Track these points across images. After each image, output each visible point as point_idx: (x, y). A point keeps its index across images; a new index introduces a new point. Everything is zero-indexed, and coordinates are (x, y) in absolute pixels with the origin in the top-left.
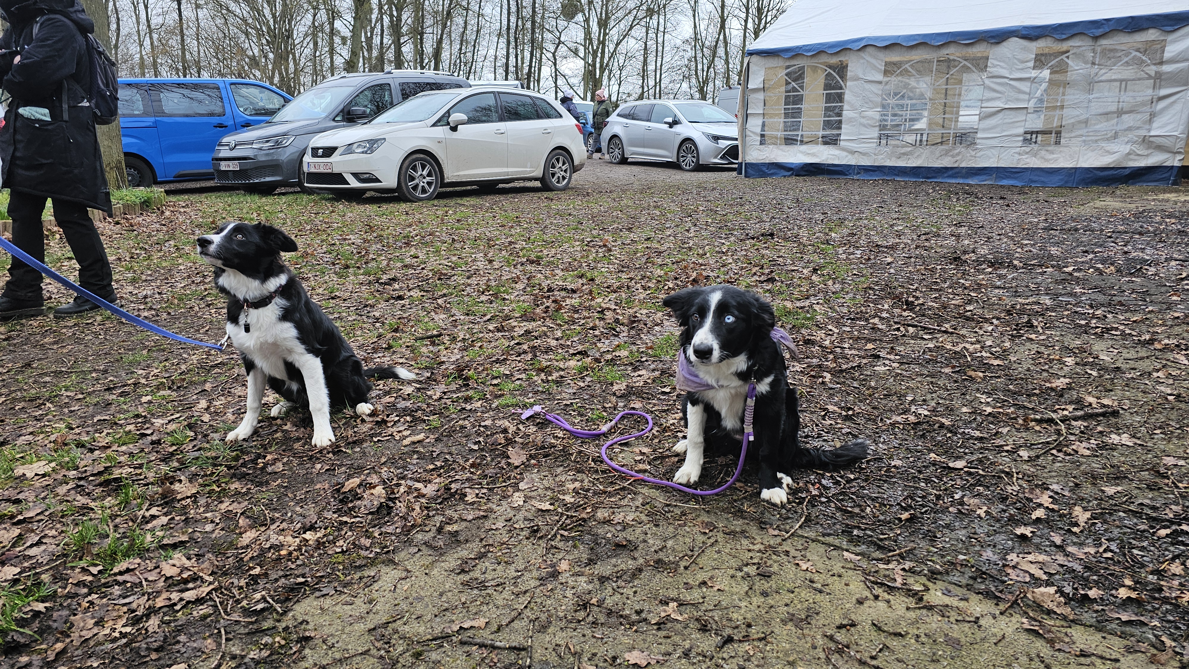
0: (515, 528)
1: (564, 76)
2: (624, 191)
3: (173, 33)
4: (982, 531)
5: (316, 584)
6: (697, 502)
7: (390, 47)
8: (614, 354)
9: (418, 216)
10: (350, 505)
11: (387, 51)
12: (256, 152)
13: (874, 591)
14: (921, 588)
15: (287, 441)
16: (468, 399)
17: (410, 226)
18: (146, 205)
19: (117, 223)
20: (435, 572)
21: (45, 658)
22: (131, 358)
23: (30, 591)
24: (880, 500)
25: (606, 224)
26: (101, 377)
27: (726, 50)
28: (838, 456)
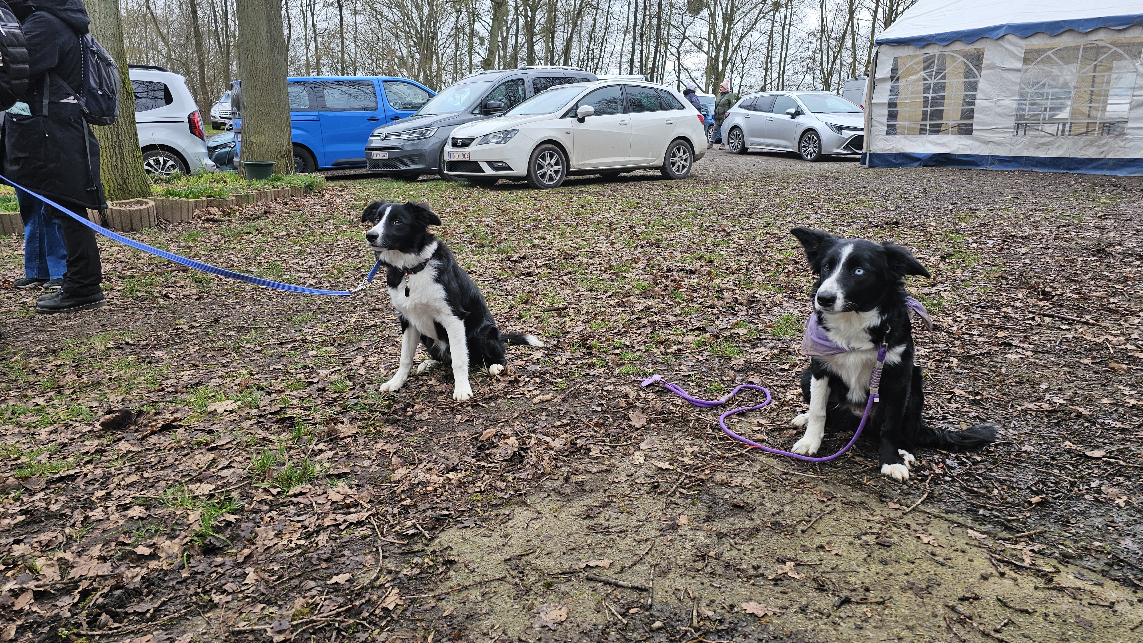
0: (637, 483)
1: (687, 71)
2: (743, 180)
3: (334, 37)
4: (1121, 519)
5: (459, 517)
6: (815, 472)
7: (523, 46)
8: (732, 331)
9: (545, 202)
10: (487, 452)
11: (521, 49)
12: (403, 142)
13: (1000, 569)
14: (1052, 570)
15: (432, 393)
16: (591, 366)
17: (538, 210)
18: (309, 188)
19: (286, 204)
20: (563, 515)
21: (236, 560)
22: (300, 318)
23: (223, 505)
24: (1008, 483)
25: (726, 210)
26: (275, 333)
27: (853, 41)
28: (964, 437)
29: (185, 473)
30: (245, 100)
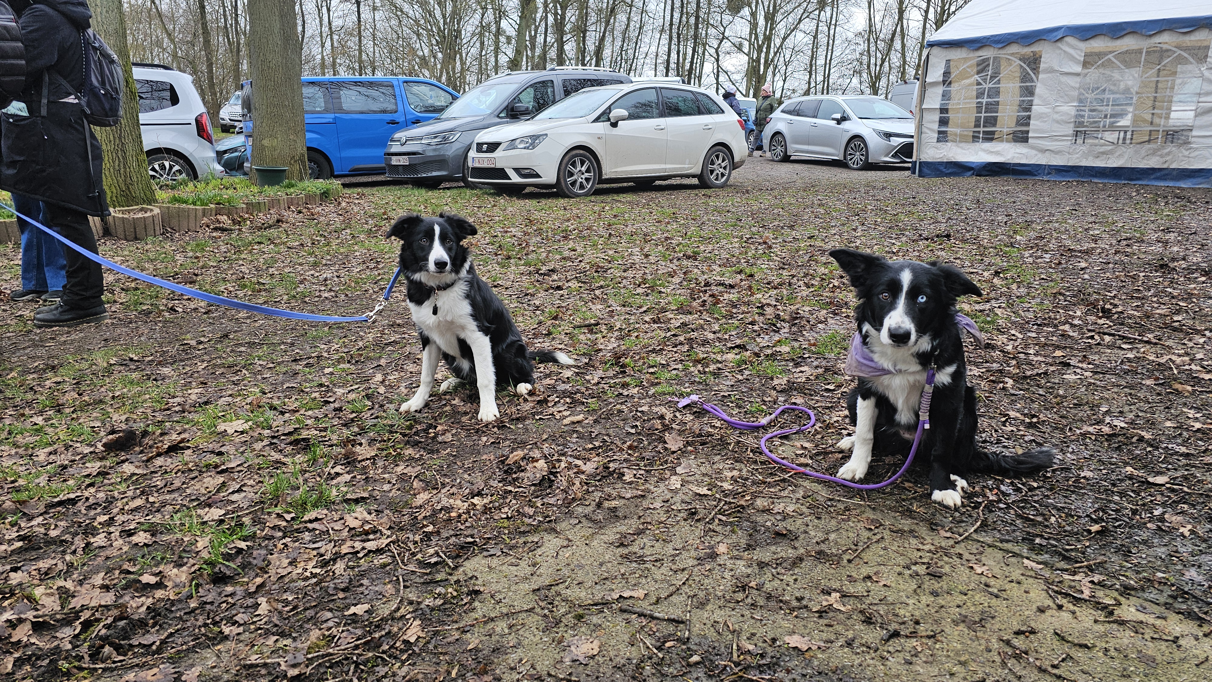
0: (673, 509)
1: (727, 73)
2: (786, 189)
3: (351, 35)
4: (1185, 550)
5: (484, 545)
6: (862, 498)
7: (552, 45)
8: (774, 349)
9: (575, 211)
10: (514, 476)
11: (549, 49)
12: (424, 147)
13: (1057, 601)
14: (1112, 602)
15: (455, 413)
16: (625, 385)
17: (568, 220)
18: (325, 195)
19: (300, 212)
20: (595, 543)
21: (247, 589)
22: (315, 333)
23: (234, 531)
24: (1066, 510)
25: (767, 221)
26: (289, 349)
27: (903, 42)
28: (1020, 462)
29: (193, 498)
30: (256, 101)
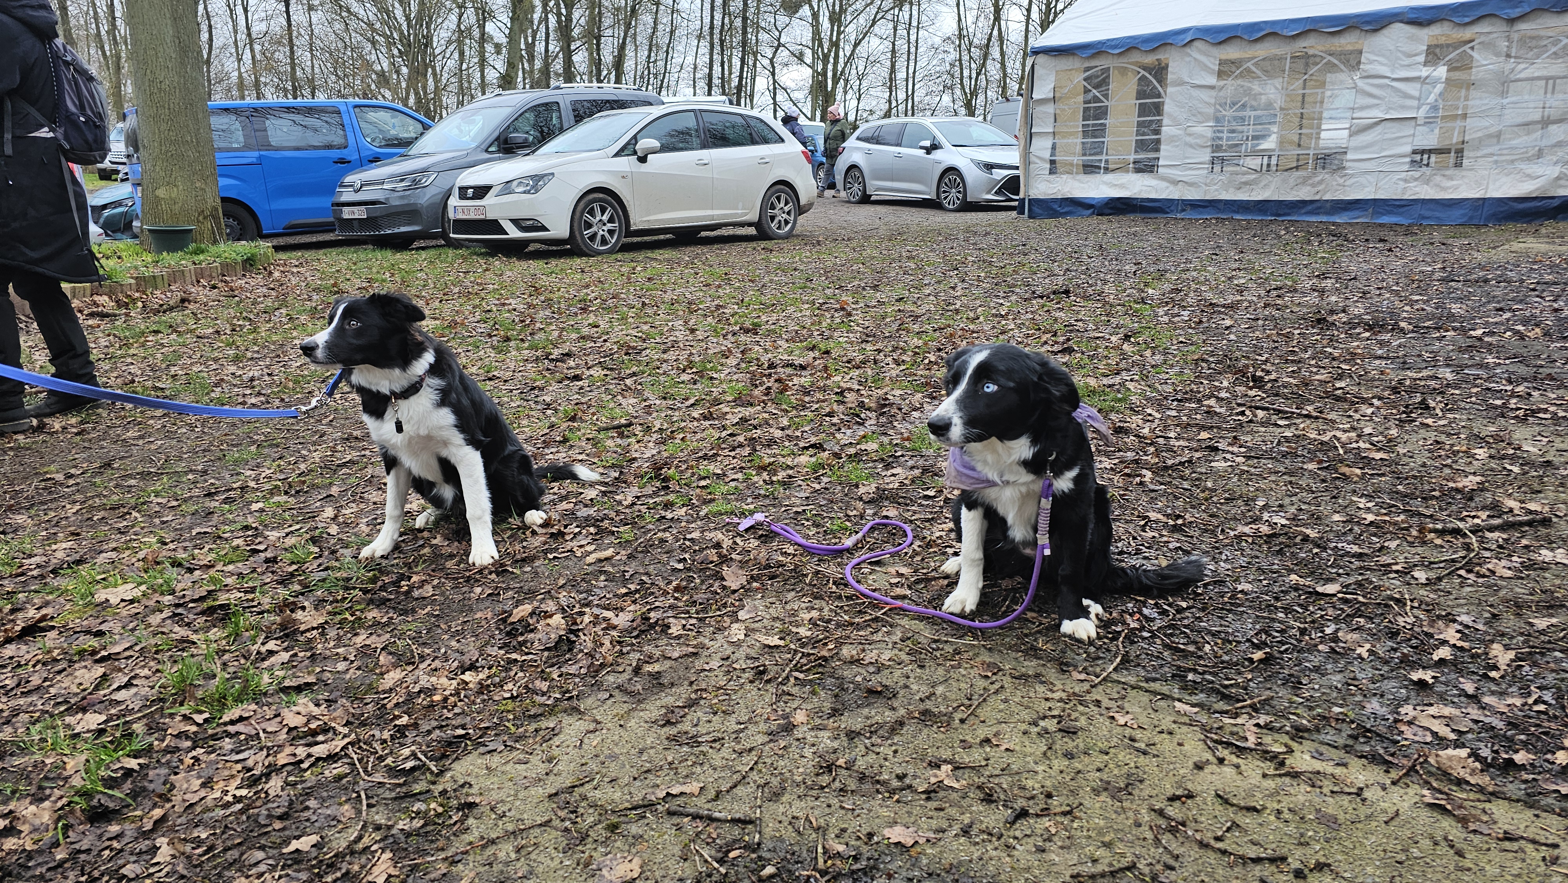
0: (735, 669)
1: (786, 90)
2: (866, 239)
3: (279, 43)
4: (1364, 675)
5: (480, 737)
6: (975, 637)
7: (557, 56)
8: (858, 447)
9: (596, 274)
10: (520, 639)
11: (553, 60)
12: (387, 194)
13: (1218, 753)
14: (1283, 749)
15: (437, 556)
16: (668, 505)
17: (587, 286)
18: (249, 263)
19: (214, 287)
20: (632, 723)
21: (141, 827)
22: (237, 455)
23: (120, 744)
24: (1223, 635)
25: (844, 281)
26: (200, 479)
27: (1002, 49)
28: (1164, 577)
29: (59, 700)
30: (144, 137)
